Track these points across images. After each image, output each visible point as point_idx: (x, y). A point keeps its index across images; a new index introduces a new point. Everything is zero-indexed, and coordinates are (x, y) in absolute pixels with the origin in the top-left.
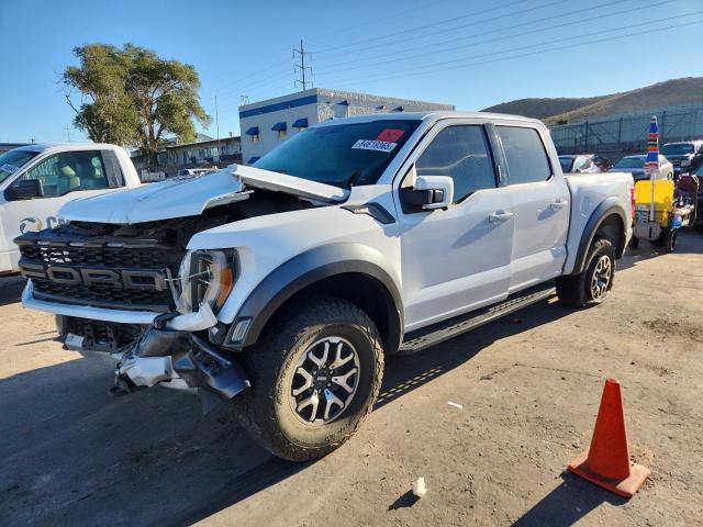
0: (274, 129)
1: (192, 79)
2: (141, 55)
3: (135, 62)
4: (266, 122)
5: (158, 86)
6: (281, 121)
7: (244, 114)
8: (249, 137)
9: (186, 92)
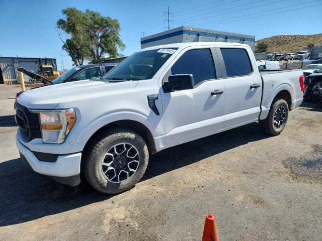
1: (117, 26)
2: (94, 15)
3: (91, 19)
5: (101, 30)
9: (114, 33)
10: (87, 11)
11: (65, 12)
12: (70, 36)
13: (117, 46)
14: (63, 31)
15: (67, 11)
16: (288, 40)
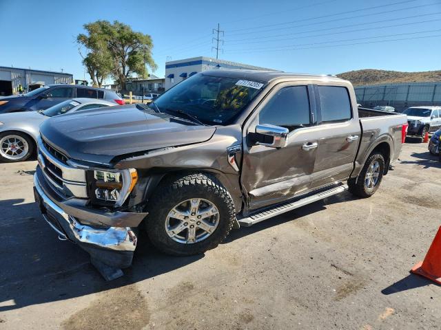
0: (180, 76)
1: (149, 44)
2: (122, 28)
3: (119, 32)
4: (178, 71)
5: (130, 46)
6: (184, 72)
7: (168, 67)
8: (169, 79)
9: (145, 50)
10: (116, 22)
11: (86, 27)
12: (90, 51)
13: (147, 66)
14: (83, 46)
15: (88, 26)
16: (378, 76)
